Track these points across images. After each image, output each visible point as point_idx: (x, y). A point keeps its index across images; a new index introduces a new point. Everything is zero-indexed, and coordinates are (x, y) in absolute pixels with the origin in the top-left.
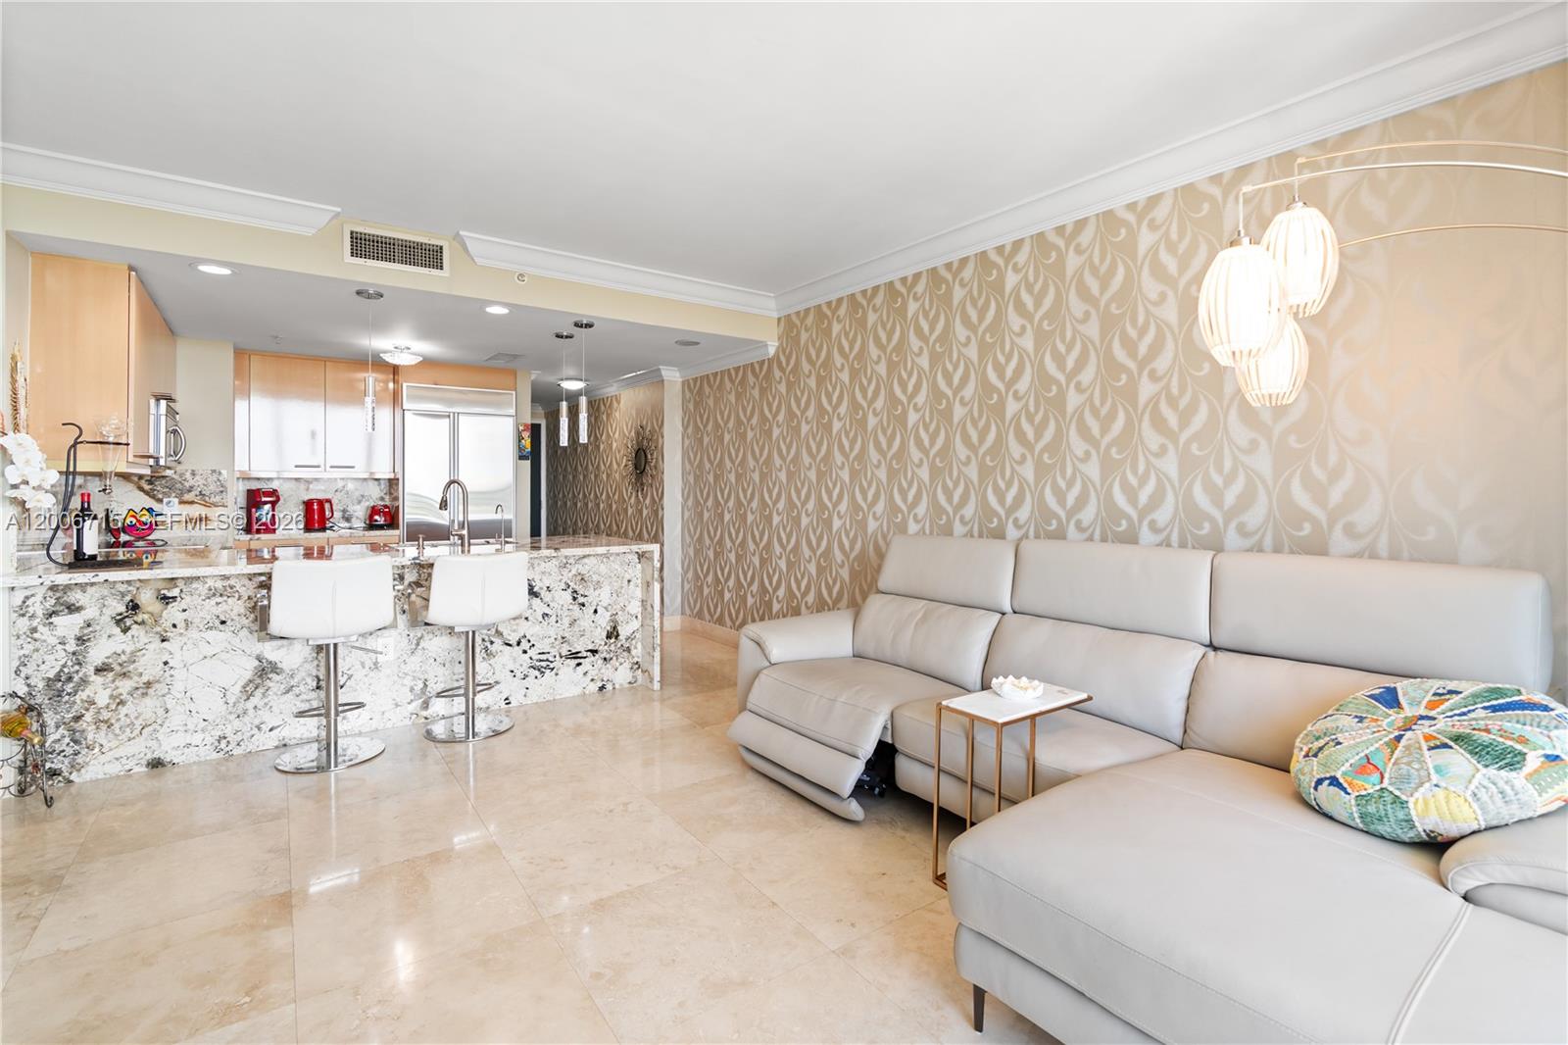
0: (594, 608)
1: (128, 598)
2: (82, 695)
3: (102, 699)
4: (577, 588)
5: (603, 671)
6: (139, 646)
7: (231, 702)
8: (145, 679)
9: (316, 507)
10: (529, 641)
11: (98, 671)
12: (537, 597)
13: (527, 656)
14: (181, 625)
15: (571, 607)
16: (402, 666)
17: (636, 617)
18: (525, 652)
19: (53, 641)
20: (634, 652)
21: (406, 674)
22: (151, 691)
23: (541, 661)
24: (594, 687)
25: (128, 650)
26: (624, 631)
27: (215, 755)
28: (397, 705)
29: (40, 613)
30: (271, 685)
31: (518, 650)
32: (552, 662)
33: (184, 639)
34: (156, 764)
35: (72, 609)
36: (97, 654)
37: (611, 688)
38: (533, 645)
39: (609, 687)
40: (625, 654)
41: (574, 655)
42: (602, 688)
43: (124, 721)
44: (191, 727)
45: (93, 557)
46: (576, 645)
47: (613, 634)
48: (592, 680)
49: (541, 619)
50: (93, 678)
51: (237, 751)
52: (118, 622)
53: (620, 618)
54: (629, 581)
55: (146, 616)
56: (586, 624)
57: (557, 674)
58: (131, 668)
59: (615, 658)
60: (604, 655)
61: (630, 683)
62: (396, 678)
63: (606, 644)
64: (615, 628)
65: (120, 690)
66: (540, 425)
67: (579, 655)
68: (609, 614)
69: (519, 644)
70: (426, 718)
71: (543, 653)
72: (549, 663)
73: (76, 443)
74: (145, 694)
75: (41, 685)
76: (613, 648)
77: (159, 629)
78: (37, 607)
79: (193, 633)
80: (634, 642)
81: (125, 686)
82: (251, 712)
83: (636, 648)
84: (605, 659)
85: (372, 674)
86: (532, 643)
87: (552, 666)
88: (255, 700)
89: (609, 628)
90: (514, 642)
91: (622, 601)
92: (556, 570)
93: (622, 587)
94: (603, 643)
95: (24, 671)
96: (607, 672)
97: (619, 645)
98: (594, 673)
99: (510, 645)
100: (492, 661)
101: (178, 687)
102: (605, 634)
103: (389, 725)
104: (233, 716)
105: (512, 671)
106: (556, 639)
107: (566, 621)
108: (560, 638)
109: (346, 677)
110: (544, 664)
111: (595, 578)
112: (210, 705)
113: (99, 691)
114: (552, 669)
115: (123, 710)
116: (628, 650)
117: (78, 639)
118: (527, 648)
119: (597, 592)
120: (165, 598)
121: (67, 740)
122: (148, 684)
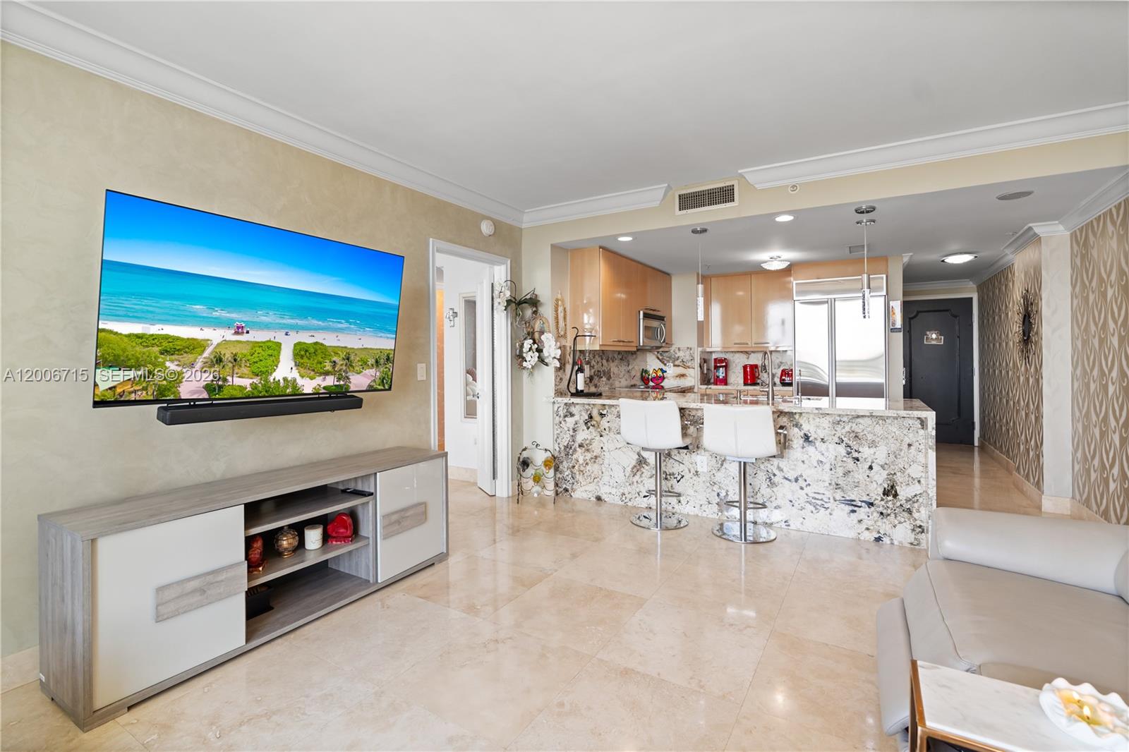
0: (869, 464)
1: (589, 412)
2: (575, 456)
3: (581, 461)
4: (850, 443)
5: (879, 523)
6: (593, 437)
7: (627, 475)
8: (595, 454)
9: (748, 370)
10: (806, 481)
11: (581, 446)
13: (803, 492)
14: (607, 429)
15: (845, 459)
16: (713, 477)
17: (919, 482)
18: (802, 488)
19: (566, 429)
20: (916, 515)
21: (715, 483)
22: (597, 461)
23: (815, 499)
24: (870, 536)
25: (589, 438)
26: (904, 492)
27: (620, 503)
28: (709, 503)
29: (562, 415)
30: (644, 471)
31: (795, 486)
32: (826, 502)
33: (608, 437)
34: (599, 498)
35: (572, 415)
36: (579, 439)
37: (889, 542)
38: (809, 485)
39: (886, 540)
40: (906, 514)
41: (851, 503)
42: (878, 539)
43: (588, 473)
44: (611, 484)
45: (582, 391)
46: (849, 493)
47: (890, 491)
48: (868, 529)
49: (816, 464)
50: (578, 449)
51: (630, 504)
52: (586, 423)
53: (899, 478)
54: (910, 445)
55: (595, 422)
56: (860, 477)
57: (831, 514)
58: (590, 447)
59: (893, 515)
60: (881, 509)
61: (912, 544)
62: (709, 485)
63: (882, 500)
64: (893, 487)
65: (587, 458)
66: (972, 298)
68: (886, 472)
69: (796, 480)
70: (727, 517)
71: (818, 493)
72: (823, 503)
73: (577, 336)
74: (595, 462)
75: (563, 448)
76: (890, 504)
77: (599, 430)
78: (561, 413)
79: (611, 434)
80: (916, 505)
81: (589, 456)
82: (635, 483)
83: (918, 511)
84: (882, 513)
85: (695, 478)
86: (808, 482)
87: (826, 506)
88: (637, 477)
89: (886, 486)
90: (792, 478)
91: (901, 463)
93: (901, 450)
94: (880, 499)
95: (559, 441)
96: (884, 526)
97: (898, 504)
98: (870, 523)
99: (790, 480)
100: (775, 489)
101: (606, 462)
102: (881, 491)
103: (704, 514)
104: (628, 484)
105: (791, 501)
106: (830, 484)
107: (840, 471)
108: (833, 483)
109: (680, 476)
110: (819, 502)
111: (870, 437)
112: (619, 476)
113: (580, 455)
114: (827, 508)
115: (588, 468)
116: (909, 511)
117: (574, 429)
118: (804, 485)
119: (872, 450)
120: (601, 414)
121: (570, 476)
122: (596, 457)
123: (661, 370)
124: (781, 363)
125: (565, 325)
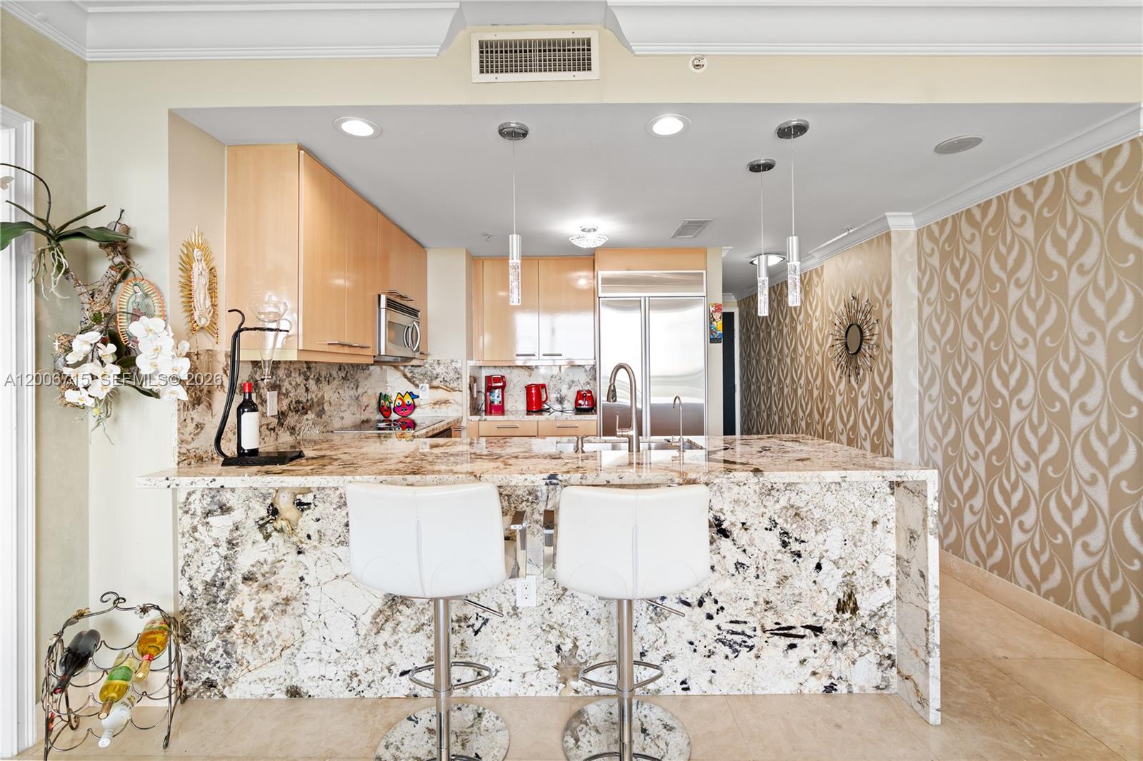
0: (816, 561)
1: (269, 501)
2: (232, 604)
3: (249, 613)
4: (788, 528)
5: (831, 661)
6: (279, 556)
7: (362, 633)
8: (284, 594)
9: (533, 392)
10: (716, 602)
11: (247, 579)
12: (727, 536)
13: (712, 624)
14: (315, 536)
15: (779, 556)
16: (546, 614)
17: (888, 582)
18: (710, 617)
19: (210, 543)
20: (883, 638)
21: (552, 628)
22: (289, 609)
23: (733, 633)
24: (817, 686)
25: (270, 559)
26: (867, 603)
27: (347, 695)
28: (540, 668)
29: (199, 512)
30: (401, 618)
31: (699, 613)
32: (750, 637)
33: (318, 553)
34: (294, 693)
35: (224, 509)
36: (244, 562)
37: (845, 691)
38: (722, 608)
39: (842, 688)
40: (869, 639)
41: (784, 631)
42: (830, 689)
43: (267, 639)
44: (325, 656)
45: (254, 452)
46: (787, 616)
47: (847, 605)
48: (814, 674)
49: (733, 570)
50: (241, 587)
51: (369, 694)
52: (261, 527)
53: (860, 580)
54: (874, 523)
55: (284, 523)
56: (803, 585)
57: (758, 657)
58: (272, 580)
59: (851, 644)
60: (833, 637)
61: (877, 687)
62: (539, 631)
63: (836, 620)
64: (850, 596)
65: (263, 604)
66: (733, 313)
67: (791, 632)
68: (841, 572)
69: (701, 603)
70: (576, 691)
71: (737, 622)
72: (745, 638)
73: (240, 330)
74: (284, 612)
75: (201, 588)
76: (847, 627)
77: (295, 539)
78: (197, 506)
79: (326, 547)
80: (883, 622)
81: (268, 599)
82: (382, 648)
83: (887, 632)
84: (835, 643)
85: (511, 621)
86: (720, 604)
87: (750, 643)
88: (385, 635)
89: (841, 595)
90: (694, 601)
91: (862, 554)
92: (756, 498)
93: (862, 532)
94: (832, 619)
95: (189, 572)
96: (838, 664)
97: (858, 624)
98: (817, 662)
99: (688, 604)
100: (663, 625)
101: (313, 608)
102: (833, 604)
103: (531, 692)
104: (364, 652)
105: (691, 643)
106: (756, 603)
107: (772, 578)
108: (761, 601)
109: (481, 621)
110: (738, 638)
111: (818, 514)
112: (342, 634)
113: (246, 601)
114: (751, 648)
115: (267, 626)
116: (874, 634)
117: (229, 542)
118: (713, 612)
119: (820, 537)
120: (300, 504)
121: (221, 651)
122: (287, 601)
123: (411, 394)
124: (573, 382)
125: (214, 305)
